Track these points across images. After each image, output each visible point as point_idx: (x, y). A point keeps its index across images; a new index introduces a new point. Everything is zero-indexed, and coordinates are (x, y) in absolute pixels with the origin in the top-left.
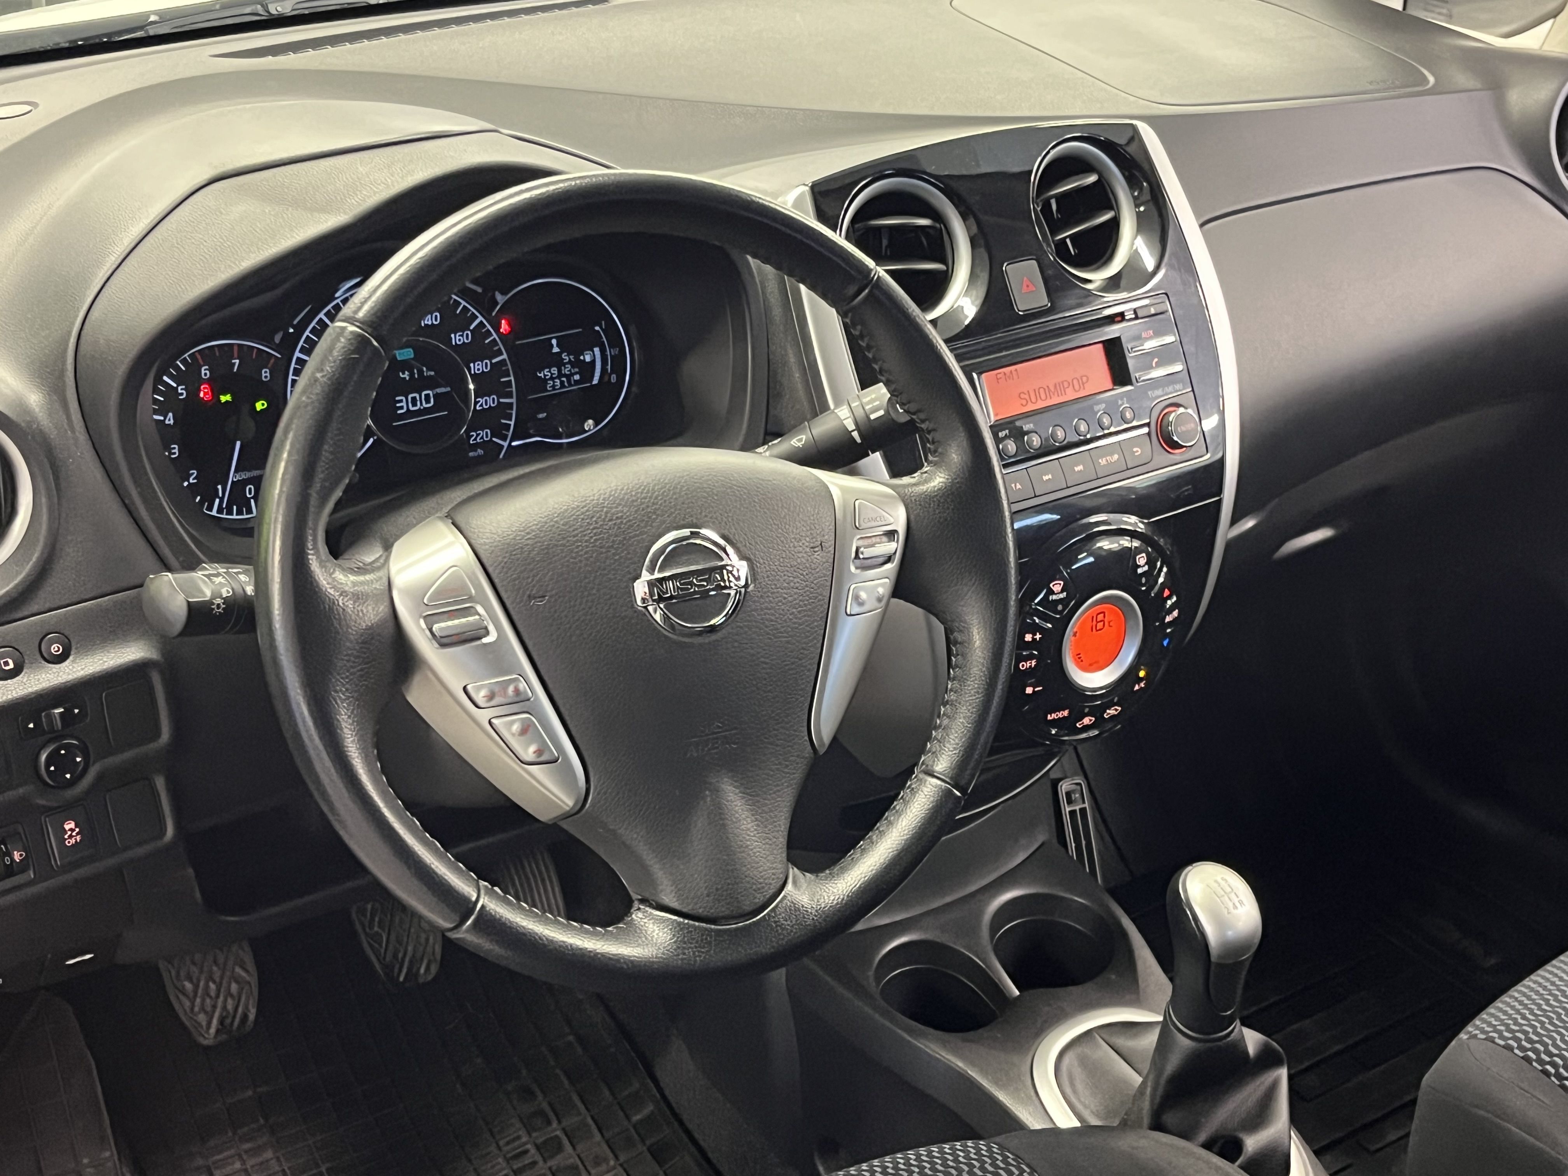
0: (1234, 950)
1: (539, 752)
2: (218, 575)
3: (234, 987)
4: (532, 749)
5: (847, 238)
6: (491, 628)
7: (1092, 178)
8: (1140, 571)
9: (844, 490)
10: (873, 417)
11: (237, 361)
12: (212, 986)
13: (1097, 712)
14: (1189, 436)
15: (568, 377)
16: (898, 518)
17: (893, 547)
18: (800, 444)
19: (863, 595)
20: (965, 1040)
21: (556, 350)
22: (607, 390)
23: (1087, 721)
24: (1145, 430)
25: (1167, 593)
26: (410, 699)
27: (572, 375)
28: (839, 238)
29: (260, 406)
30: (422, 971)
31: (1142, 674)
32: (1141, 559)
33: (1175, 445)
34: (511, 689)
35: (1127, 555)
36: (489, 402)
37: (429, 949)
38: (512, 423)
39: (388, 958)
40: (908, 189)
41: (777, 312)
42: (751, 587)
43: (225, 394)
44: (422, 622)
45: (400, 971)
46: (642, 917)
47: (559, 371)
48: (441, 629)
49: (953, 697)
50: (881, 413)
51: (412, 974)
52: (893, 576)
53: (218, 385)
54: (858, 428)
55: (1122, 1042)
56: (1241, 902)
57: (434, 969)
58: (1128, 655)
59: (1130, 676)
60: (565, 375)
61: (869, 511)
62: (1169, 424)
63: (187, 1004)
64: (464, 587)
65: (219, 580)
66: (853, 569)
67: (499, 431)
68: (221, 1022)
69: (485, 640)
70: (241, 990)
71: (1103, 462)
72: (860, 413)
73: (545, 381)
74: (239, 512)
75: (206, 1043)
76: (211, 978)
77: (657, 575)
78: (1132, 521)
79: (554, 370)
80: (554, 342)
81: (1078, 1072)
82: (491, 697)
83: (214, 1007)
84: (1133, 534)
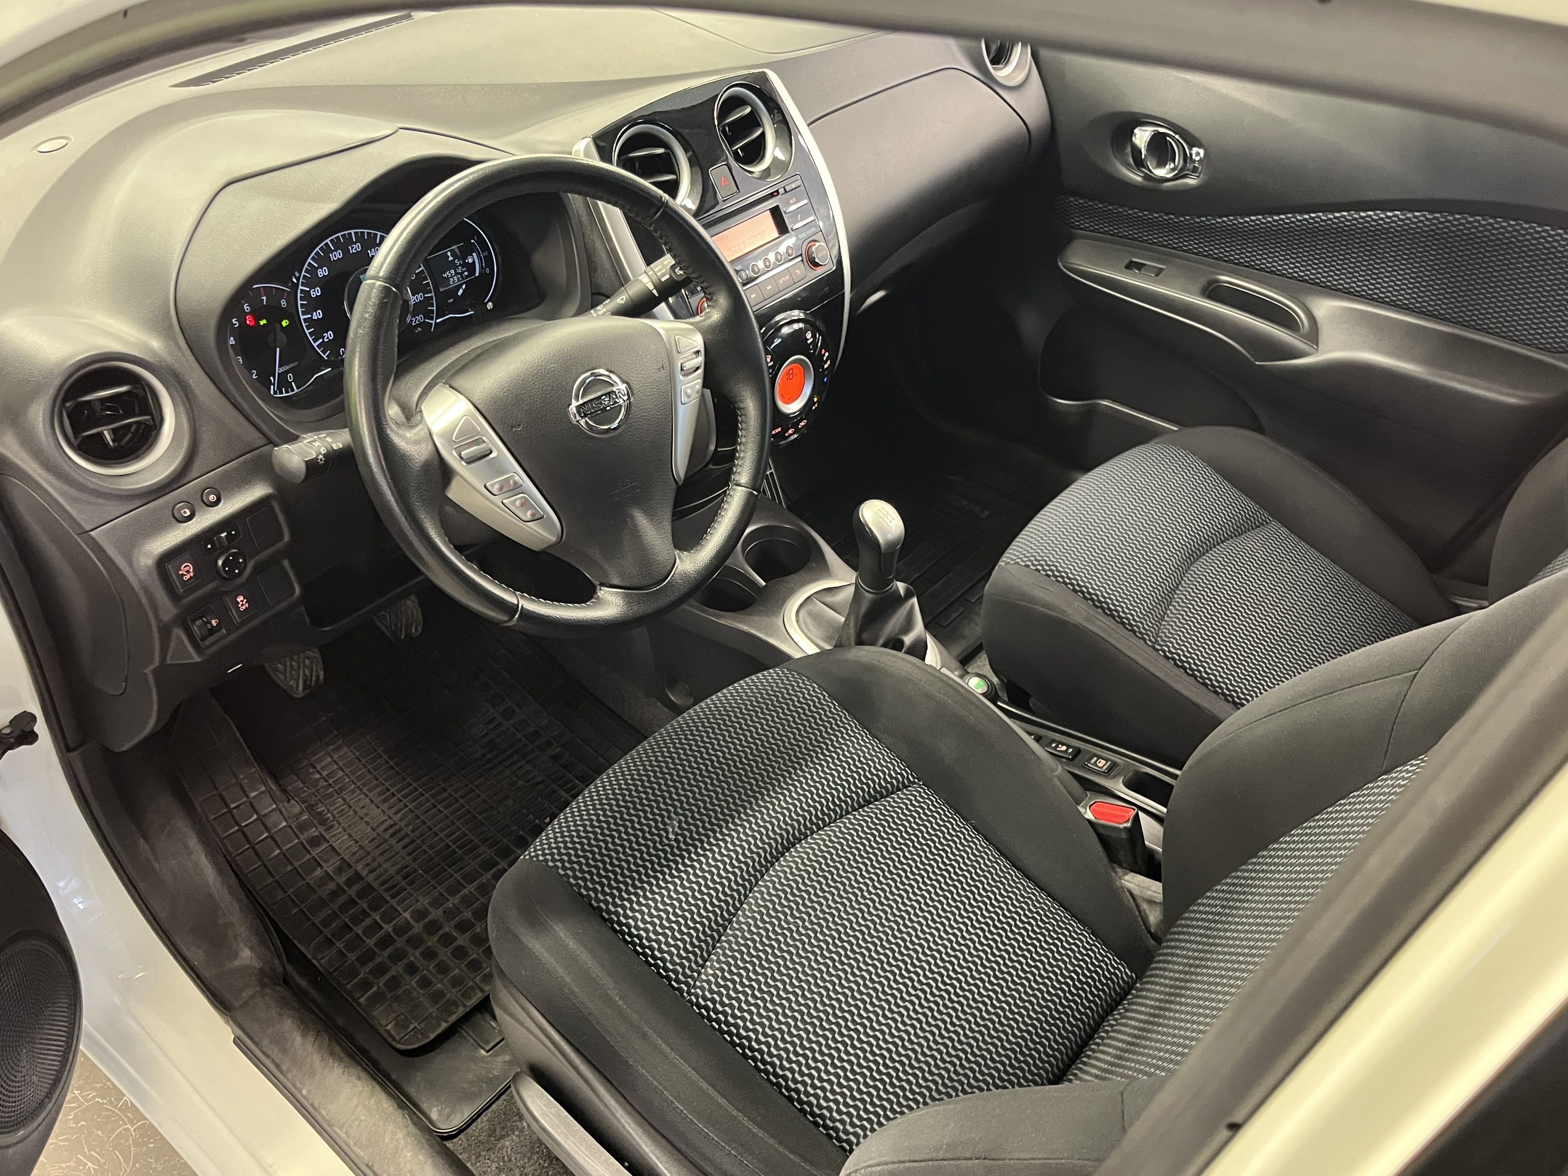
0: (892, 545)
1: (533, 515)
2: (315, 441)
3: (307, 662)
4: (529, 513)
5: (618, 165)
6: (493, 449)
7: (748, 110)
8: (809, 342)
9: (666, 330)
10: (663, 279)
11: (264, 298)
12: (294, 663)
13: (795, 425)
14: (824, 258)
15: (461, 274)
16: (698, 341)
17: (701, 359)
18: (623, 302)
19: (689, 391)
20: (745, 614)
21: (451, 258)
22: (486, 277)
23: (790, 431)
24: (800, 258)
25: (823, 351)
26: (449, 496)
27: (463, 272)
28: (614, 168)
29: (285, 323)
30: (413, 631)
31: (815, 400)
32: (809, 335)
33: (817, 265)
34: (511, 482)
35: (800, 333)
36: (419, 297)
37: (415, 618)
38: (435, 308)
39: (393, 627)
40: (650, 131)
41: (585, 218)
42: (632, 399)
43: (262, 320)
44: (454, 452)
45: (401, 633)
46: (604, 593)
47: (455, 271)
48: (465, 454)
49: (744, 440)
50: (668, 276)
51: (408, 635)
52: (702, 376)
53: (257, 314)
54: (656, 288)
55: (829, 599)
56: (893, 519)
57: (420, 629)
58: (807, 390)
59: (810, 401)
60: (459, 274)
61: (684, 341)
62: (812, 253)
63: (282, 677)
64: (474, 428)
65: (317, 444)
66: (681, 377)
67: (428, 315)
68: (305, 683)
69: (491, 456)
70: (312, 663)
71: (781, 281)
72: (654, 278)
73: (448, 278)
74: (287, 392)
75: (298, 696)
76: (292, 660)
77: (581, 402)
78: (796, 314)
79: (452, 271)
80: (449, 254)
81: (808, 620)
82: (501, 489)
83: (299, 675)
84: (798, 321)
